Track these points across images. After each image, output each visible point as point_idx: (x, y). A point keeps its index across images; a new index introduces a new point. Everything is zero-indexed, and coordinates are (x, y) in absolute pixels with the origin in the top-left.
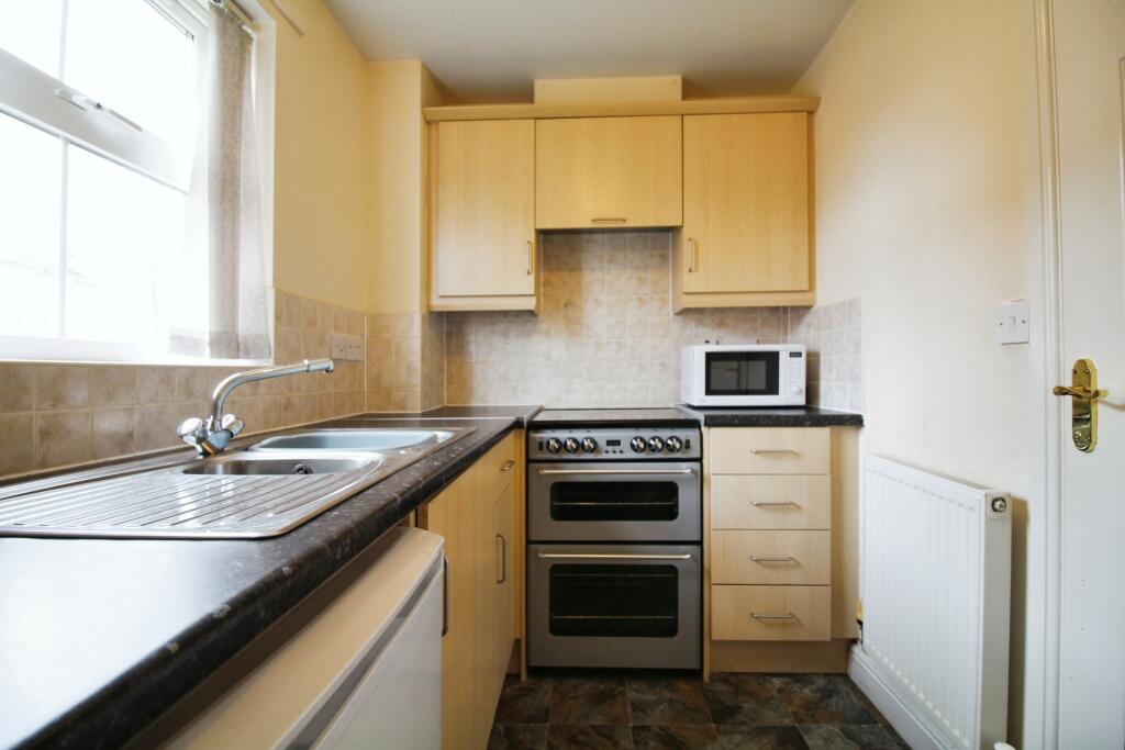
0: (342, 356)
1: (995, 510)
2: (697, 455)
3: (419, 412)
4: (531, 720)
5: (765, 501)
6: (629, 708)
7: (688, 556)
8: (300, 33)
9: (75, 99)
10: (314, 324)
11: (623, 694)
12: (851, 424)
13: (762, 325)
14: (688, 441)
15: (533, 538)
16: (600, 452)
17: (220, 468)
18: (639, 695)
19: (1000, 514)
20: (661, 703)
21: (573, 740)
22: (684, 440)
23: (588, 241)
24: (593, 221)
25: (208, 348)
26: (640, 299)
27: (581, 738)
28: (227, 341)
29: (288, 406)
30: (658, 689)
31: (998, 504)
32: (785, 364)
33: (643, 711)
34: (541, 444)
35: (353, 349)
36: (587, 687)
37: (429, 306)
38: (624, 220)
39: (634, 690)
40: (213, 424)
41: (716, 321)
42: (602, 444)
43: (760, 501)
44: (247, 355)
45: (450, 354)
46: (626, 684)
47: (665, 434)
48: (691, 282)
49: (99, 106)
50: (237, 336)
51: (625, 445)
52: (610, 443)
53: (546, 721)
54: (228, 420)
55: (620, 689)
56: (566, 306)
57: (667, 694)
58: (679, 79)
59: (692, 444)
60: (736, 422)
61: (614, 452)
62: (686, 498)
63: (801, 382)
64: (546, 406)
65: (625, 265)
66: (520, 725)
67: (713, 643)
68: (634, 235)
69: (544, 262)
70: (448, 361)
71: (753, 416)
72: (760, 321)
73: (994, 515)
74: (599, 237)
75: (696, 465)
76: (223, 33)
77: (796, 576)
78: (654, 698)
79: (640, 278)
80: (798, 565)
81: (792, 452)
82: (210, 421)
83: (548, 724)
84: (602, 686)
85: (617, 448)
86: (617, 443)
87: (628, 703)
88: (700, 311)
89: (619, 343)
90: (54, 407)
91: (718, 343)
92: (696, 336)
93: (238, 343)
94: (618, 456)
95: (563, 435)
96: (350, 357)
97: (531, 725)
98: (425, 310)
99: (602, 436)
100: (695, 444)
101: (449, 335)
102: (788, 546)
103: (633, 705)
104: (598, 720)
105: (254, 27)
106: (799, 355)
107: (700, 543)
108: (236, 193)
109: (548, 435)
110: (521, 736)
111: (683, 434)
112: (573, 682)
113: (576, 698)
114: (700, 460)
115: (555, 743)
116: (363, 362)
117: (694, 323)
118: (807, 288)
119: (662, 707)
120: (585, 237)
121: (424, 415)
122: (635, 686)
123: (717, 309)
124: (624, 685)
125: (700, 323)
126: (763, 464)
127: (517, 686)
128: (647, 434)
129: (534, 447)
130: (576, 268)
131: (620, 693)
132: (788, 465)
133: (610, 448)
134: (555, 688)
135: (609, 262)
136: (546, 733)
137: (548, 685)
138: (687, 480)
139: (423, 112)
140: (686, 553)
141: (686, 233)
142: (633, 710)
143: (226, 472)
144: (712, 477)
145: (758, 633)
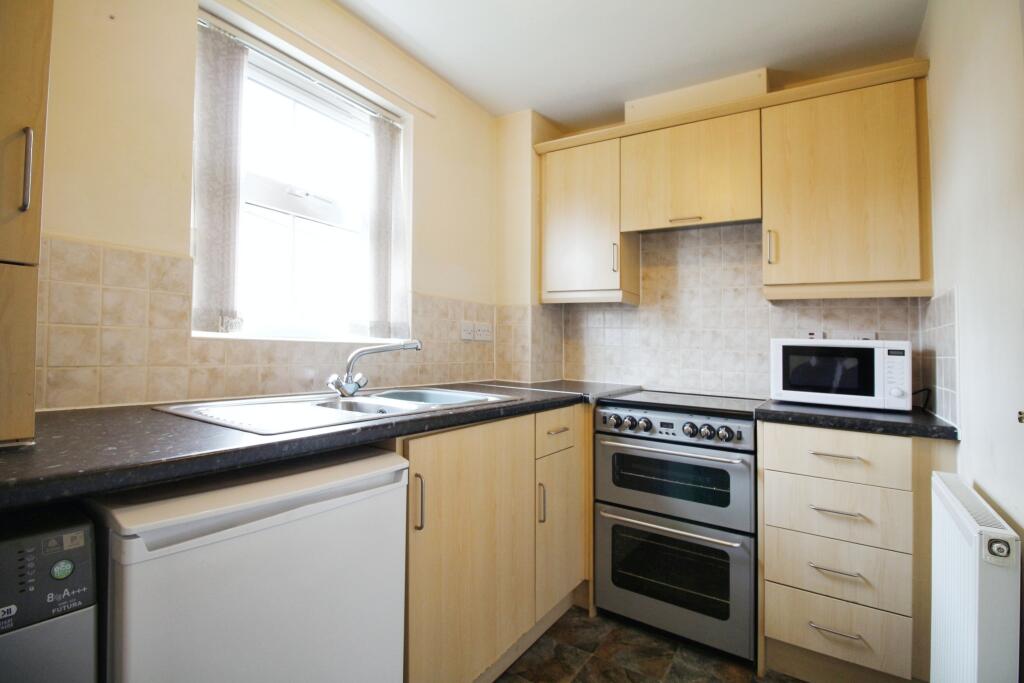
0: (470, 337)
1: (992, 552)
2: (750, 447)
3: (530, 382)
4: (583, 647)
5: (823, 507)
6: (668, 670)
7: (737, 545)
8: (432, 116)
9: (297, 193)
10: (446, 314)
11: (670, 657)
12: (939, 437)
13: (883, 317)
14: (740, 433)
15: (599, 498)
16: (654, 432)
17: (340, 405)
18: (685, 664)
19: (994, 557)
20: (703, 676)
21: (605, 674)
22: (735, 431)
23: (683, 237)
24: (671, 221)
25: (369, 331)
26: (736, 290)
27: (612, 675)
28: (383, 327)
29: (423, 371)
30: (706, 665)
31: (995, 547)
32: (881, 362)
33: (680, 676)
34: (605, 418)
35: (481, 332)
36: (643, 640)
37: (540, 299)
38: (700, 218)
39: (683, 658)
40: (347, 379)
41: (823, 312)
42: (656, 424)
43: (820, 507)
44: (396, 336)
45: (567, 337)
46: (679, 649)
47: (716, 423)
48: (771, 274)
49: (307, 195)
50: (389, 323)
51: (677, 429)
52: (663, 425)
53: (593, 652)
54: (358, 377)
55: (671, 652)
56: (662, 297)
57: (712, 672)
58: (763, 72)
59: (744, 435)
60: (790, 419)
61: (667, 433)
62: (738, 488)
63: (906, 384)
64: (645, 388)
65: (720, 257)
66: (570, 648)
67: (766, 638)
68: (729, 228)
69: (644, 259)
70: (566, 343)
71: (811, 415)
72: (879, 312)
73: (994, 559)
74: (693, 233)
75: (748, 458)
76: (378, 132)
77: (864, 596)
78: (697, 669)
79: (736, 270)
80: (868, 583)
81: (859, 458)
82: (346, 376)
83: (592, 655)
84: (655, 644)
85: (670, 431)
86: (669, 425)
87: (670, 665)
88: (804, 302)
89: (714, 333)
90: (269, 363)
91: (825, 337)
92: (799, 327)
93: (389, 328)
94: (670, 437)
95: (623, 413)
96: (477, 338)
97: (579, 650)
98: (537, 303)
99: (656, 418)
100: (747, 435)
101: (567, 322)
102: (854, 560)
103: (673, 668)
104: (634, 667)
105: (401, 122)
106: (901, 353)
107: (754, 535)
108: (388, 233)
109: (611, 411)
110: (565, 655)
111: (735, 425)
112: (632, 632)
113: (626, 644)
114: (754, 453)
115: (589, 670)
116: (491, 342)
117: (796, 315)
118: (918, 277)
119: (700, 680)
120: (680, 233)
121: (534, 385)
122: (685, 655)
123: (824, 300)
124: (675, 650)
125: (803, 313)
126: (825, 467)
127: (583, 619)
128: (699, 421)
129: (599, 421)
130: (671, 263)
131: (668, 655)
132: (857, 473)
133: (664, 430)
134: (613, 632)
135: (704, 255)
136: (587, 661)
137: (609, 627)
138: (738, 470)
139: (534, 148)
140: (735, 542)
141: (765, 225)
142: (671, 673)
143: (343, 409)
144: (766, 472)
145: (817, 644)
